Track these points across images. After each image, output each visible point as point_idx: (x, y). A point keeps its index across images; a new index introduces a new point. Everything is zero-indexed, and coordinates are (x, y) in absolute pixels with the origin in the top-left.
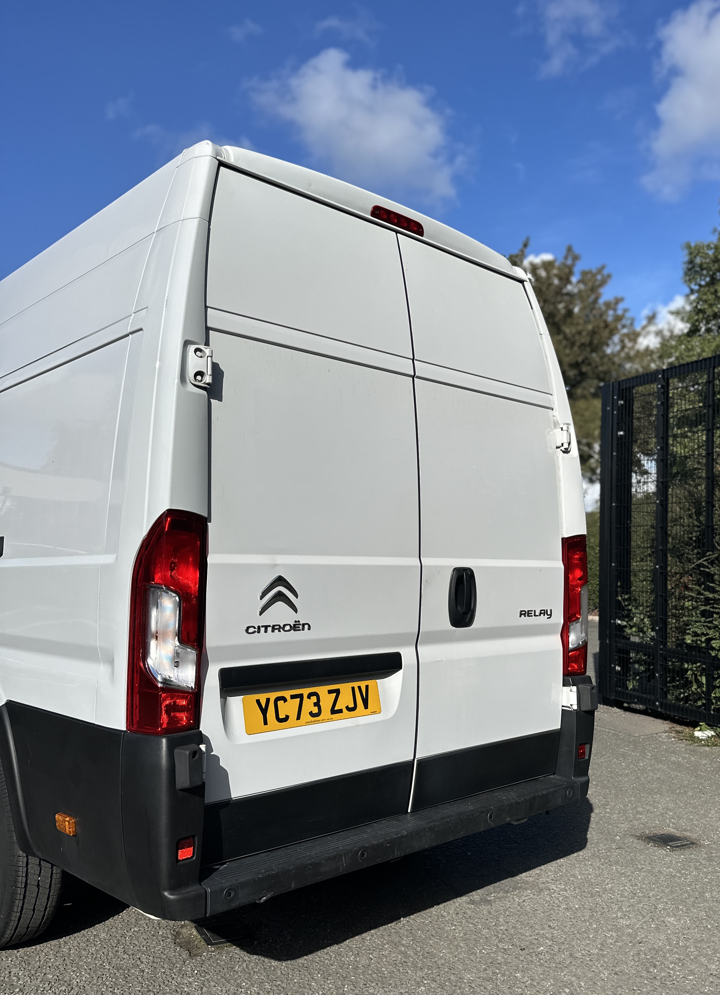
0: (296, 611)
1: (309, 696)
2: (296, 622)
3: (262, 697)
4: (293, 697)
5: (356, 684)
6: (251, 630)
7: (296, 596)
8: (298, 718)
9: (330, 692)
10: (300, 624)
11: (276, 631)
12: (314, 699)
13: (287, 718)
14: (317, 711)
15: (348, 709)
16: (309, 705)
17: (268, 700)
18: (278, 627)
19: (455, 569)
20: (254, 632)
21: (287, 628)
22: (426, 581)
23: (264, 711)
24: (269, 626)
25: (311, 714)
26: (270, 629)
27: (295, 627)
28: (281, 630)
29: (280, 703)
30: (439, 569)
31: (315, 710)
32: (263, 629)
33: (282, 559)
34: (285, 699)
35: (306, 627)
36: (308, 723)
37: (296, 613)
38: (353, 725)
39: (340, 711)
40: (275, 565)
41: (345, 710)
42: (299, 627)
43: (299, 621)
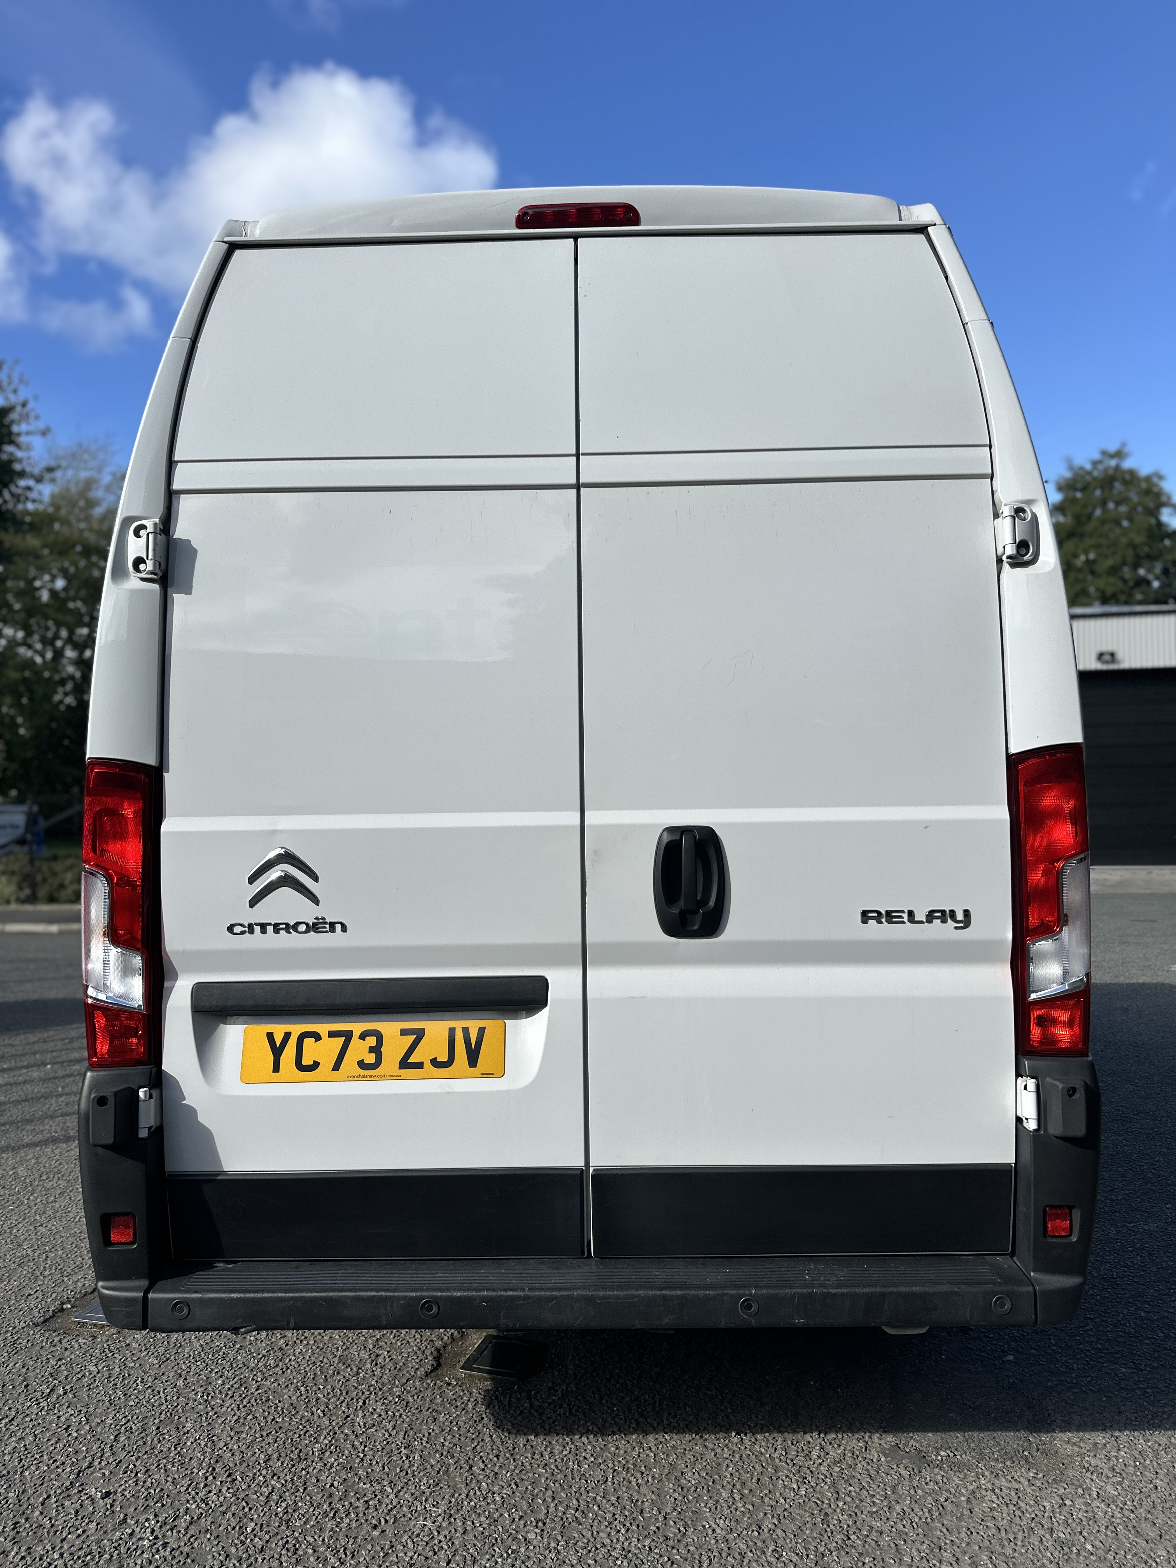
0: (315, 900)
1: (362, 1037)
2: (317, 918)
3: (279, 1030)
4: (332, 1034)
5: (459, 1025)
6: (238, 929)
7: (315, 878)
8: (336, 1067)
9: (404, 1032)
10: (326, 923)
11: (282, 932)
12: (372, 1041)
13: (316, 1065)
14: (373, 1061)
15: (435, 1063)
16: (359, 1050)
17: (287, 1035)
18: (284, 926)
19: (670, 830)
20: (243, 933)
21: (302, 928)
22: (596, 852)
23: (277, 1052)
24: (270, 924)
25: (362, 1064)
26: (270, 929)
27: (315, 927)
28: (291, 930)
29: (308, 1042)
30: (625, 831)
31: (371, 1059)
32: (257, 929)
33: (285, 823)
34: (317, 1037)
35: (338, 927)
36: (352, 1078)
37: (318, 905)
38: (439, 1091)
39: (419, 1065)
40: (274, 832)
41: (428, 1065)
42: (325, 927)
43: (323, 918)
